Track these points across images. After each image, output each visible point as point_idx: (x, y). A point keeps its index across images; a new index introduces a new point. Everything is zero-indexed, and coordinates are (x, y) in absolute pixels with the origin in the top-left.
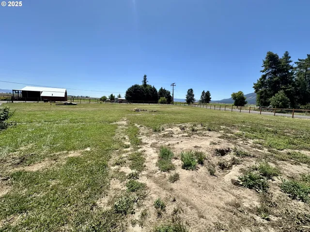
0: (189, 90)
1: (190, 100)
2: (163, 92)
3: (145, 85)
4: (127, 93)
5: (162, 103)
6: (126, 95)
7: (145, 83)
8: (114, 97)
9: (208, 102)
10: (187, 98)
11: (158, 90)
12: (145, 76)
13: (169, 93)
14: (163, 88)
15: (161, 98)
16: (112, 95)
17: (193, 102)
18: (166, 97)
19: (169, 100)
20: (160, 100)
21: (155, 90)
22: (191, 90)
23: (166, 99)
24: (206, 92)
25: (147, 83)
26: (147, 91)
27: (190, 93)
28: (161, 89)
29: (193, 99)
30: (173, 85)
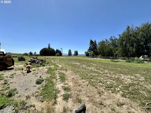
0: (69, 50)
1: (70, 54)
2: (58, 51)
3: (49, 48)
4: (41, 51)
5: (57, 56)
6: (40, 52)
7: (49, 47)
8: (32, 53)
9: (77, 55)
10: (69, 53)
11: (55, 50)
12: (49, 44)
13: (61, 51)
14: (58, 49)
15: (57, 54)
16: (31, 53)
17: (71, 55)
18: (59, 53)
19: (61, 54)
20: (56, 55)
21: (54, 50)
22: (70, 50)
23: (59, 54)
24: (76, 51)
25: (50, 47)
26: (50, 51)
27: (70, 51)
28: (57, 50)
29: (71, 54)
30: (61, 48)
